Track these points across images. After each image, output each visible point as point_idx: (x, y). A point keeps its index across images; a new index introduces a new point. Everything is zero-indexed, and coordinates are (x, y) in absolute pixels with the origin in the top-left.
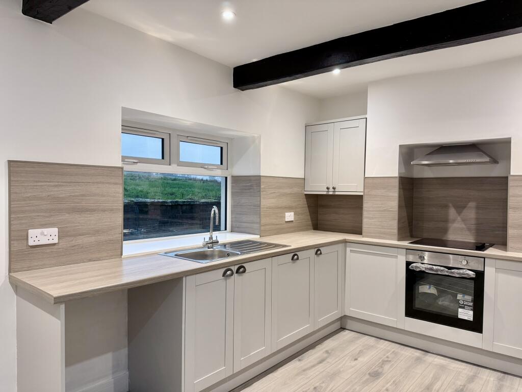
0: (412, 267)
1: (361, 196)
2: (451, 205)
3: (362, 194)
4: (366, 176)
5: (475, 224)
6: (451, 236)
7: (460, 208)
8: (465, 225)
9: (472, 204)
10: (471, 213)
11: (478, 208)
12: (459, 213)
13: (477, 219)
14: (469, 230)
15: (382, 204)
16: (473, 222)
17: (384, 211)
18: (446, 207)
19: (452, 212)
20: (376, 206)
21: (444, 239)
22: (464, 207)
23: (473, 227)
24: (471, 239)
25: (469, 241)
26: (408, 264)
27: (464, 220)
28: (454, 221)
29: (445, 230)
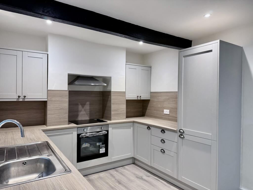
0: (82, 136)
1: (46, 101)
2: (79, 104)
3: (46, 100)
4: (48, 89)
5: (89, 111)
6: (80, 118)
7: (83, 105)
8: (86, 112)
9: (88, 103)
10: (87, 107)
11: (90, 104)
12: (83, 107)
13: (90, 109)
14: (87, 114)
15: (59, 105)
16: (88, 111)
17: (61, 109)
18: (77, 105)
19: (80, 107)
20: (56, 107)
21: (77, 120)
22: (85, 104)
23: (89, 113)
24: (87, 118)
25: (87, 119)
26: (78, 135)
27: (85, 110)
28: (81, 111)
29: (77, 116)
